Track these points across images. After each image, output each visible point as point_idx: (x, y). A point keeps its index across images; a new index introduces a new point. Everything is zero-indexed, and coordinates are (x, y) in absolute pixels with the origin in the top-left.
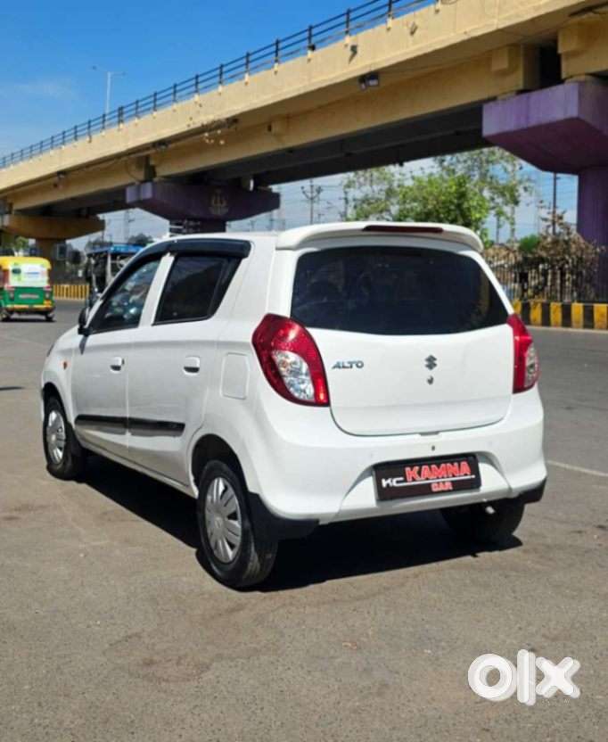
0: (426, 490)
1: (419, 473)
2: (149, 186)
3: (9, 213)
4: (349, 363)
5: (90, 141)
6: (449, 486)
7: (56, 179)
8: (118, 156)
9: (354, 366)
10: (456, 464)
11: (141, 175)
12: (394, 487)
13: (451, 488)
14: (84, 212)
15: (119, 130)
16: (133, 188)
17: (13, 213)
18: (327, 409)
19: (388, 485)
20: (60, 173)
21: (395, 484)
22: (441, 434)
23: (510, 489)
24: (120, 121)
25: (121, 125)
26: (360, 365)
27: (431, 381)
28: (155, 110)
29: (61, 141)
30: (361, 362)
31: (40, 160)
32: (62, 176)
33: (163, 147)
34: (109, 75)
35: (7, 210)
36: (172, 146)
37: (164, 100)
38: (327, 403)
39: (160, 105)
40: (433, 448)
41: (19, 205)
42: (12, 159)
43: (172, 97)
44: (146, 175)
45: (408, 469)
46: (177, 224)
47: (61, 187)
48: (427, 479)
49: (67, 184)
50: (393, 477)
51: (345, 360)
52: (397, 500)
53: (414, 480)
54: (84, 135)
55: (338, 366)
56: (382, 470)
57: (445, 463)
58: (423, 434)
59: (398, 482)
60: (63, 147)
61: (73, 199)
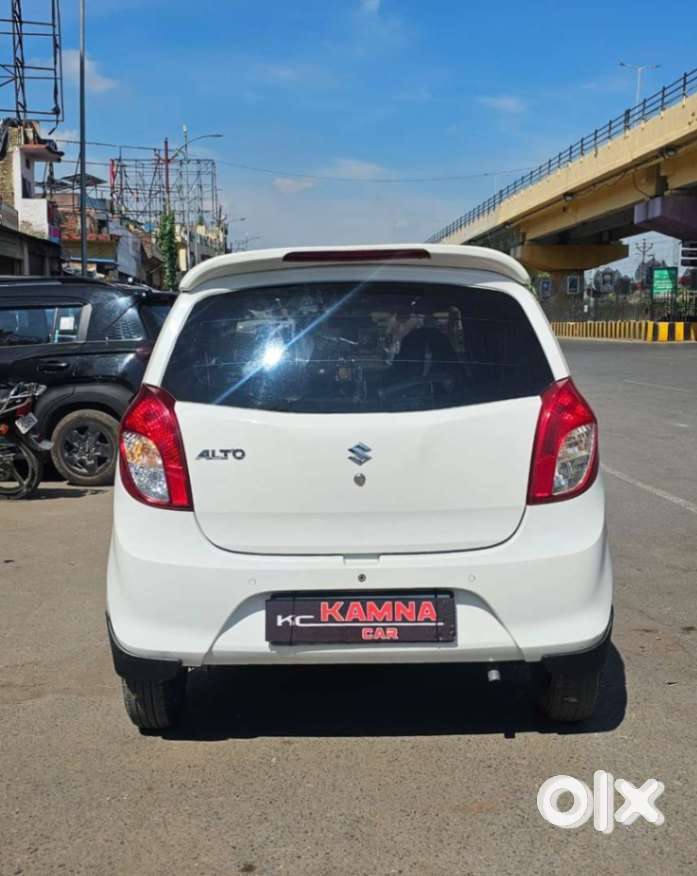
0: (351, 637)
1: (343, 611)
2: (658, 201)
3: (522, 244)
4: (222, 451)
5: (596, 155)
6: (392, 633)
7: (563, 202)
8: (624, 169)
9: (230, 455)
10: (412, 603)
11: (651, 190)
12: (294, 628)
13: (396, 638)
14: (605, 238)
15: (626, 138)
16: (642, 205)
17: (526, 243)
18: (191, 513)
19: (286, 623)
20: (566, 195)
21: (297, 622)
22: (382, 557)
23: (519, 650)
24: (627, 127)
25: (628, 132)
26: (240, 454)
27: (360, 480)
28: (663, 109)
29: (568, 158)
30: (242, 451)
31: (548, 181)
32: (569, 198)
33: (671, 153)
34: (640, 70)
35: (521, 241)
36: (681, 151)
37: (674, 95)
38: (189, 506)
39: (668, 103)
40: (362, 578)
41: (530, 236)
42: (523, 182)
43: (681, 91)
44: (657, 188)
45: (324, 604)
46: (692, 246)
47: (570, 211)
48: (356, 621)
49: (577, 207)
50: (295, 613)
51: (216, 446)
52: (302, 647)
53: (331, 619)
54: (590, 147)
55: (204, 454)
56: (278, 602)
57: (393, 601)
58: (346, 556)
59: (302, 621)
60: (570, 164)
61: (584, 224)
